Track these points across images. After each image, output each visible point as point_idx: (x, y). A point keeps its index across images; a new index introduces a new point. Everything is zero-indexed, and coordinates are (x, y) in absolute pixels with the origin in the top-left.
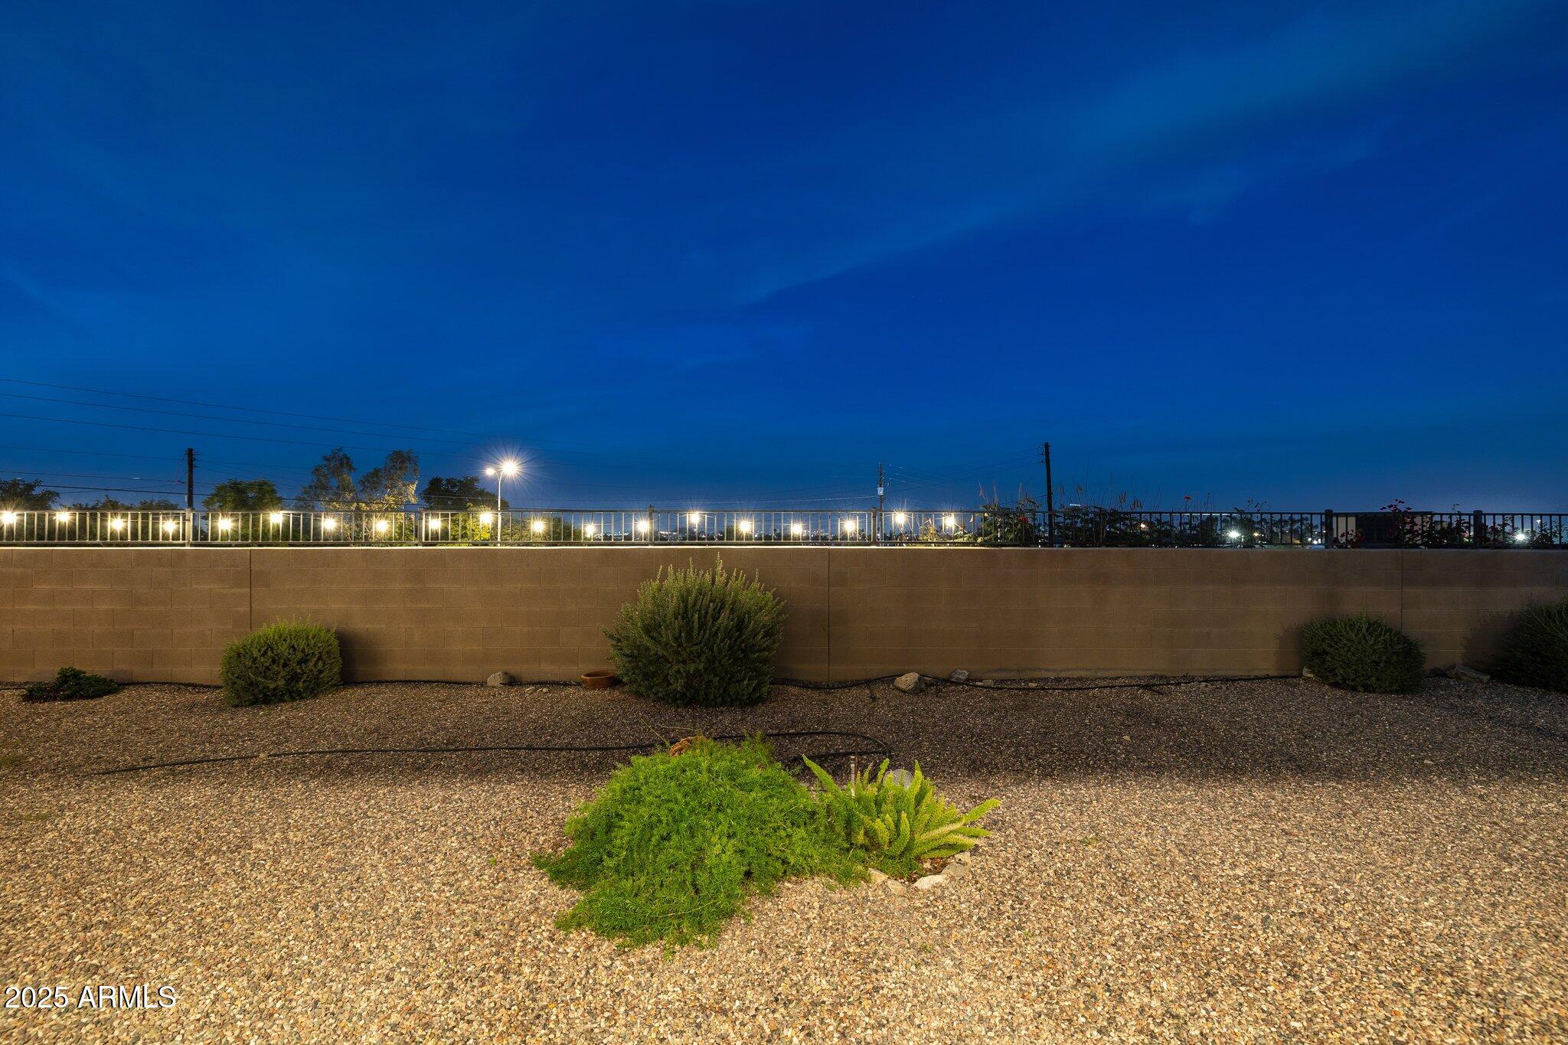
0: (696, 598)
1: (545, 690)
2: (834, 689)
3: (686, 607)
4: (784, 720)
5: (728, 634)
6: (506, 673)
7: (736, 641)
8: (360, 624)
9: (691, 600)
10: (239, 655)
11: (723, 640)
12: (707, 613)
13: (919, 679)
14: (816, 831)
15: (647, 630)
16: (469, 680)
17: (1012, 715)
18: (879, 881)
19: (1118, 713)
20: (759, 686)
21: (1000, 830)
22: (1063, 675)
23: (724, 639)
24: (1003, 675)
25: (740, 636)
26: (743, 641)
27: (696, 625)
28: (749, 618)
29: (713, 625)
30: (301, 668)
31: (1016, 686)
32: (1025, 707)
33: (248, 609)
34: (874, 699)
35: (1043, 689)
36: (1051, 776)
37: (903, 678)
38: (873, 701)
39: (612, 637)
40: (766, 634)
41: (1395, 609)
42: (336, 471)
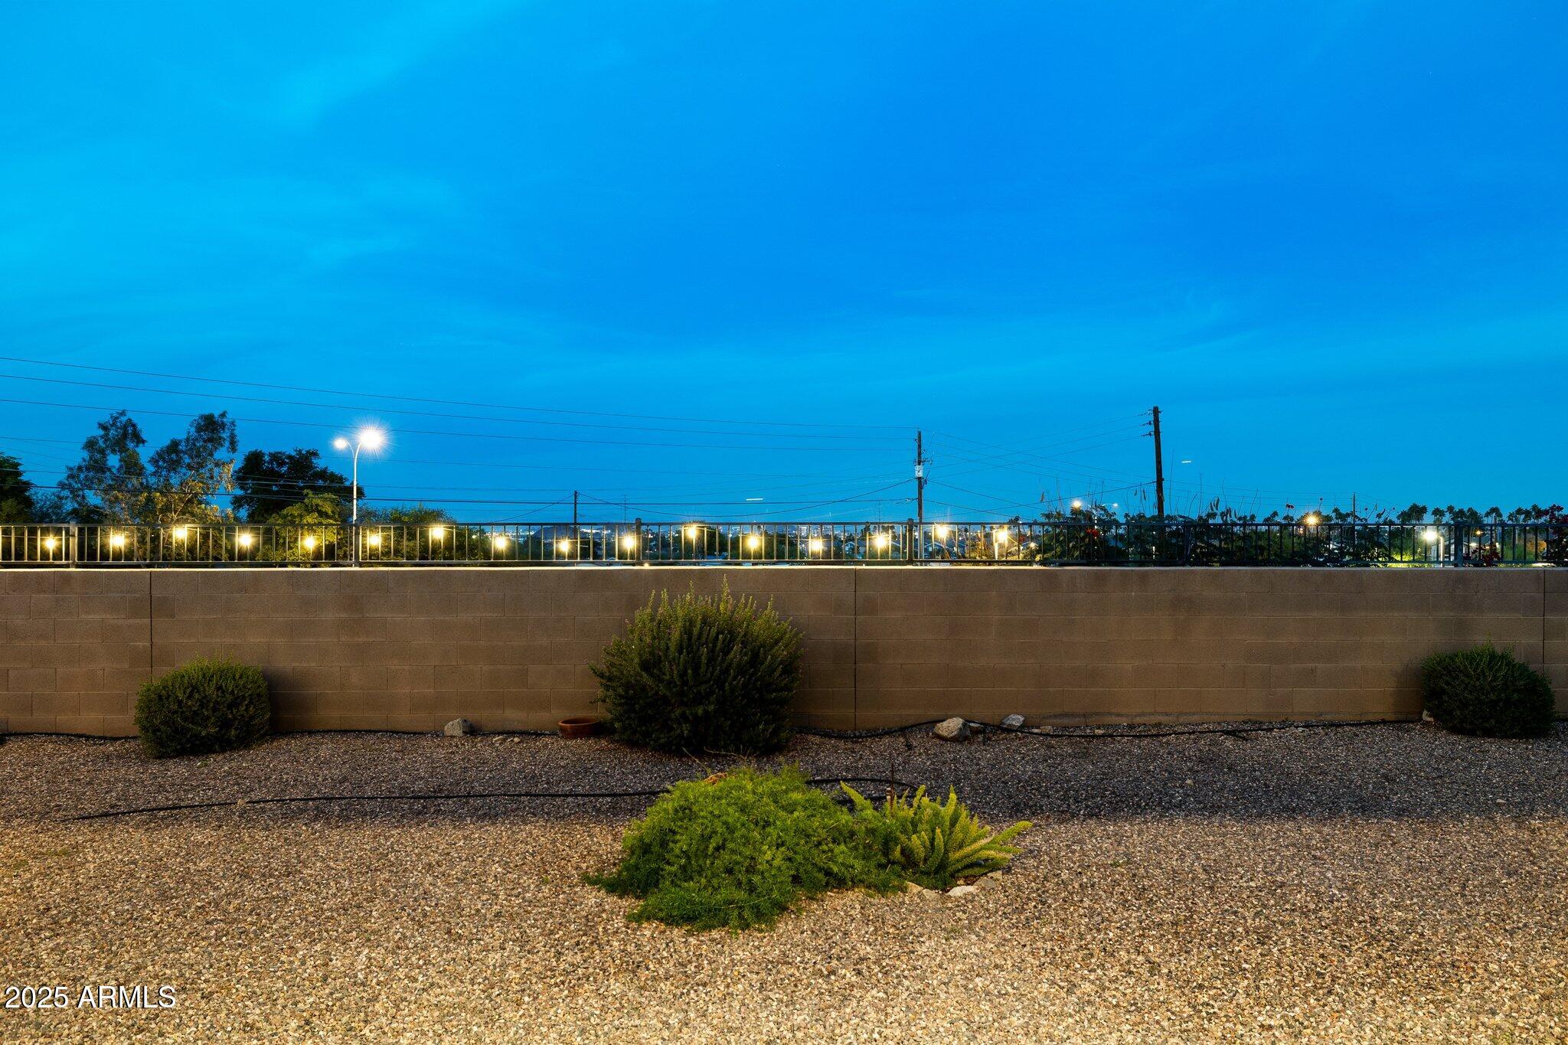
0: (701, 628)
1: (516, 740)
2: (862, 738)
3: (690, 639)
4: (807, 769)
5: (741, 671)
6: (465, 721)
7: (750, 679)
8: (285, 663)
9: (696, 631)
10: (160, 697)
11: (735, 678)
12: (715, 646)
13: (964, 725)
14: (856, 848)
15: (645, 666)
16: (419, 730)
17: (1069, 762)
18: (915, 891)
19: (1190, 759)
20: (775, 733)
21: (1035, 857)
22: (1138, 720)
23: (737, 676)
24: (1066, 721)
25: (754, 673)
26: (757, 680)
27: (704, 660)
28: (765, 653)
29: (723, 660)
30: (232, 713)
31: (1078, 732)
32: (1086, 755)
33: (148, 644)
34: (909, 747)
35: (1111, 736)
36: (1097, 816)
37: (945, 724)
38: (909, 749)
39: (602, 676)
40: (785, 672)
41: (1536, 640)
42: (119, 445)
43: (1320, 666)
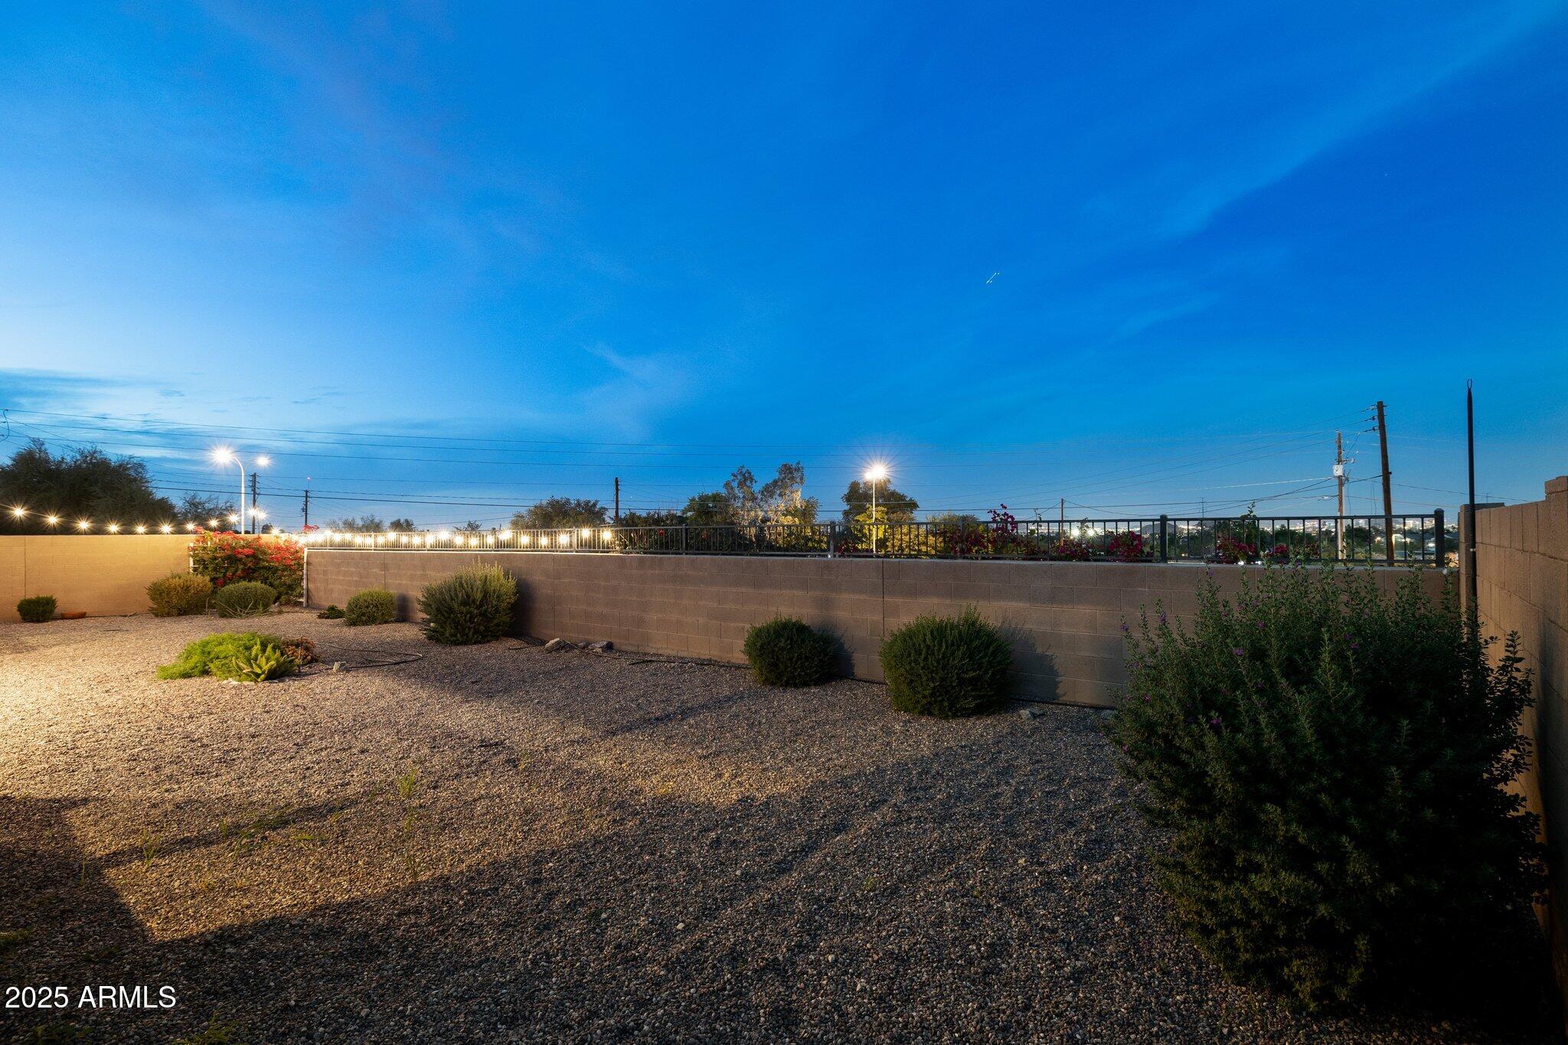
24: (629, 648)
41: (878, 617)
42: (741, 484)
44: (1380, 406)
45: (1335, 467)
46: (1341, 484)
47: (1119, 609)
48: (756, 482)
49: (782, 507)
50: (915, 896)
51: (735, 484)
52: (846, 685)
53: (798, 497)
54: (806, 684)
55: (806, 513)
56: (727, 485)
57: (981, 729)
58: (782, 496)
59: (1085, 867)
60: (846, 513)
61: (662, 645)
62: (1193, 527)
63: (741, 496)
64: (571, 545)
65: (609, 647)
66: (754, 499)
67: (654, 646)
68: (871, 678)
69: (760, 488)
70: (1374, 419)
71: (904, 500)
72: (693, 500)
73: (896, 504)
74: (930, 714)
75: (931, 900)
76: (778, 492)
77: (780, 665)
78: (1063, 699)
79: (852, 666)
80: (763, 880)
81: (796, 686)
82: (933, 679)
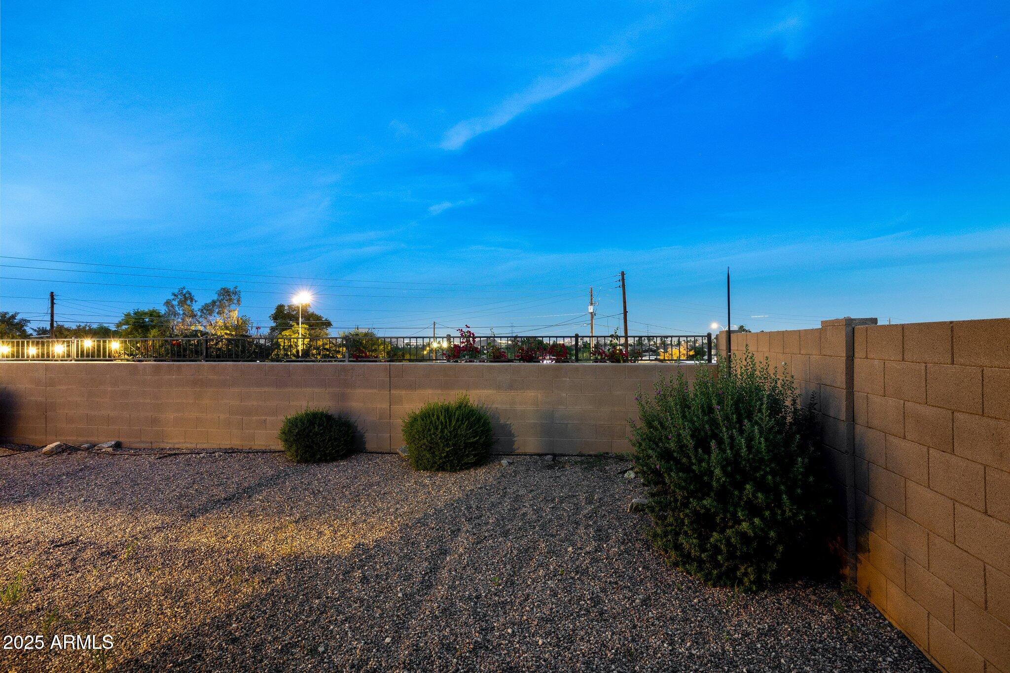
41: (385, 406)
42: (182, 303)
43: (268, 418)
44: (623, 274)
45: (590, 307)
46: (592, 317)
47: (551, 392)
48: (196, 301)
49: (221, 323)
50: (527, 583)
51: (175, 303)
52: (363, 457)
53: (235, 315)
54: (334, 459)
55: (240, 327)
56: (168, 303)
57: (481, 476)
58: (221, 314)
59: (605, 546)
60: (273, 329)
61: (176, 439)
62: (504, 341)
63: (181, 312)
64: (69, 356)
65: (118, 446)
66: (193, 316)
67: (171, 441)
68: (380, 451)
69: (200, 307)
70: (620, 281)
71: (321, 320)
72: (128, 315)
73: (315, 322)
74: (444, 470)
75: (538, 582)
76: (217, 310)
77: (314, 446)
78: (517, 452)
79: (364, 443)
80: (420, 596)
81: (327, 461)
82: (447, 445)
